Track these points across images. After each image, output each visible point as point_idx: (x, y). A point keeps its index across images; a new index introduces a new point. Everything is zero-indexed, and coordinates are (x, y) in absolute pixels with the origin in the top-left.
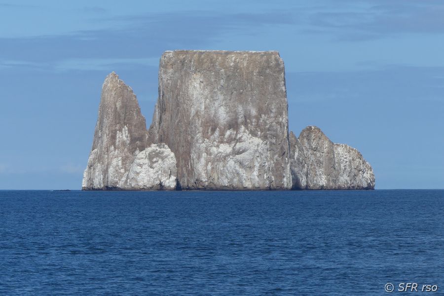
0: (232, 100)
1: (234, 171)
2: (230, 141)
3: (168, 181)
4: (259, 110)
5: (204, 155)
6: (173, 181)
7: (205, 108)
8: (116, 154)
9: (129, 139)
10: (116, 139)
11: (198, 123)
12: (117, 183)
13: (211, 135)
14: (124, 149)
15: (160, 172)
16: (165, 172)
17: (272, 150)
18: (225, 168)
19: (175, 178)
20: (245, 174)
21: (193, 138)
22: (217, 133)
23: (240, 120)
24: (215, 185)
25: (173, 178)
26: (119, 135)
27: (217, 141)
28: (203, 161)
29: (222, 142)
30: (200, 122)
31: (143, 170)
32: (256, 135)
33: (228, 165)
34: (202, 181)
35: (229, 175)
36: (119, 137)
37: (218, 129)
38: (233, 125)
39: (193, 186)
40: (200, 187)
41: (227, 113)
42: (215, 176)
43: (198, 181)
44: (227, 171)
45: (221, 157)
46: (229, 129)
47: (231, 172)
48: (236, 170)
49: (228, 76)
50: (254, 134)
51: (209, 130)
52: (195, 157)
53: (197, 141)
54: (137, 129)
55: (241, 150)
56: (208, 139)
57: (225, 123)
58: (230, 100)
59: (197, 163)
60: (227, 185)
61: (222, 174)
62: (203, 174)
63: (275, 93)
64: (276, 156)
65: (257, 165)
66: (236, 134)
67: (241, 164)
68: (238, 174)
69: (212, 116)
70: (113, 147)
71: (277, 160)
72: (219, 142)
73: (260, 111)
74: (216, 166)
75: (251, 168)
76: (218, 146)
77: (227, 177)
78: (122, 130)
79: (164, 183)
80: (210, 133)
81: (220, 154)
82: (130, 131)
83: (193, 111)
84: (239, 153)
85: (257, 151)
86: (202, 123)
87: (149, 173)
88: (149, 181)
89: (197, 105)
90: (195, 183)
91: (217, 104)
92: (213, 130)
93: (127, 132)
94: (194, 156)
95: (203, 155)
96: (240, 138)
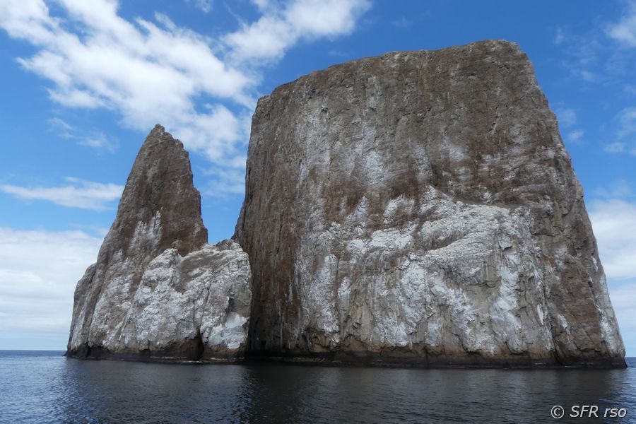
0: (398, 136)
1: (428, 298)
2: (399, 221)
3: (219, 329)
4: (472, 148)
5: (329, 259)
6: (236, 330)
7: (332, 160)
8: (123, 267)
9: (159, 235)
10: (133, 237)
11: (315, 191)
12: (103, 335)
13: (348, 214)
14: (145, 256)
15: (200, 302)
16: (216, 302)
17: (544, 232)
18: (395, 291)
19: (244, 320)
20: (468, 308)
21: (301, 225)
22: (362, 209)
23: (422, 175)
24: (363, 344)
25: (239, 320)
26: (140, 229)
27: (364, 224)
28: (326, 275)
29: (377, 226)
30: (320, 187)
31: (155, 295)
32: (479, 201)
33: (404, 281)
34: (322, 332)
35: (409, 311)
36: (139, 234)
37: (364, 199)
38: (406, 186)
39: (297, 346)
40: (318, 349)
41: (386, 164)
42: (363, 315)
43: (312, 331)
44: (402, 299)
45: (381, 259)
46: (395, 196)
47: (416, 302)
48: (435, 296)
49: (387, 87)
50: (470, 197)
51: (343, 204)
52: (304, 268)
53: (311, 227)
54: (178, 214)
55: (442, 238)
56: (338, 222)
57: (382, 185)
58: (393, 135)
59: (309, 283)
60: (404, 343)
61: (385, 310)
62: (327, 313)
63: (517, 99)
64: (562, 251)
65: (509, 277)
66: (417, 205)
67: (451, 274)
68: (444, 307)
69: (349, 174)
70: (120, 254)
71: (567, 262)
72: (368, 227)
73: (477, 149)
74: (366, 285)
75: (487, 286)
76: (367, 236)
77: (402, 317)
78: (150, 220)
79: (206, 334)
80: (343, 211)
81: (377, 253)
82: (164, 221)
83: (304, 170)
84: (435, 244)
85: (501, 232)
86: (324, 188)
87: (169, 306)
88: (163, 327)
89: (314, 157)
90: (304, 336)
91: (359, 148)
92: (353, 203)
93: (158, 222)
94: (302, 266)
95: (327, 258)
96: (430, 212)
